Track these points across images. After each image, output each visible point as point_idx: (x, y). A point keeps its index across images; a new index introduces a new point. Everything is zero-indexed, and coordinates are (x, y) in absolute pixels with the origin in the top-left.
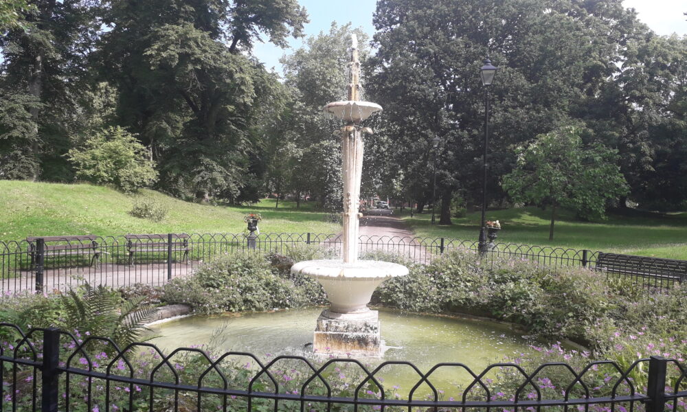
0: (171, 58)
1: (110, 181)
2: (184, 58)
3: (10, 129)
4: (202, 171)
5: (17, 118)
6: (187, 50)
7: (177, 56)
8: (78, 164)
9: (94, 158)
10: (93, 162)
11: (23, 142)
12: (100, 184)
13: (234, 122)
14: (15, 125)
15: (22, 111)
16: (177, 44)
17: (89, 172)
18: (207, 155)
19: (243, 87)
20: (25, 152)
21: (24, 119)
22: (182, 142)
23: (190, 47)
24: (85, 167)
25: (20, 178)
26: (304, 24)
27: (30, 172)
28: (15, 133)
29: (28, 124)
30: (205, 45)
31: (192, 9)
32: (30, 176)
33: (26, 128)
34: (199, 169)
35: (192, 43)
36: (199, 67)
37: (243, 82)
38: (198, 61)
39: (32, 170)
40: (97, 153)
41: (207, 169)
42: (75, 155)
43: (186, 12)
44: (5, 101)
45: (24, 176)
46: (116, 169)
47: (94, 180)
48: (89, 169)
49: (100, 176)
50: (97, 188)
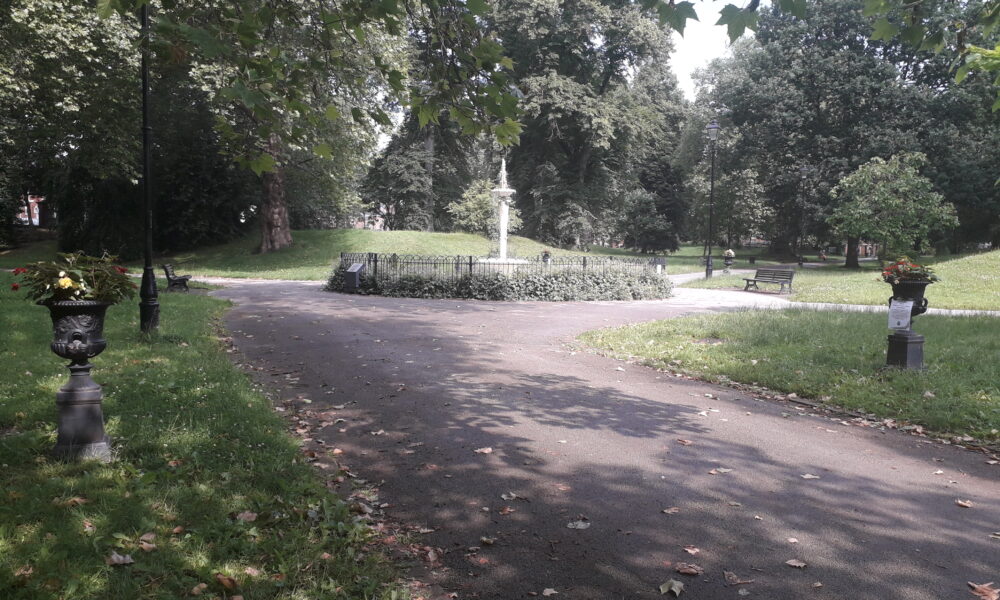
0: (533, 110)
1: (480, 229)
2: (546, 108)
3: (409, 184)
4: (568, 216)
5: (414, 174)
6: (549, 100)
7: (539, 107)
8: (455, 216)
9: (468, 210)
10: (466, 213)
11: (420, 196)
12: (472, 232)
13: (607, 163)
14: (412, 181)
15: (418, 167)
16: (540, 95)
17: (463, 223)
18: (573, 199)
19: (600, 132)
20: (422, 205)
21: (419, 174)
22: (552, 189)
23: (551, 97)
24: (460, 218)
25: (416, 229)
26: (670, 54)
27: (425, 224)
28: (412, 188)
29: (422, 179)
30: (567, 92)
31: (557, 56)
32: (425, 227)
33: (422, 183)
34: (566, 213)
35: (553, 93)
36: (559, 116)
37: (600, 127)
38: (559, 110)
39: (427, 222)
40: (470, 204)
41: (573, 214)
42: (454, 207)
43: (552, 60)
44: (405, 159)
45: (420, 227)
46: (485, 219)
47: (467, 229)
48: (463, 219)
49: (472, 225)
50: (469, 236)
